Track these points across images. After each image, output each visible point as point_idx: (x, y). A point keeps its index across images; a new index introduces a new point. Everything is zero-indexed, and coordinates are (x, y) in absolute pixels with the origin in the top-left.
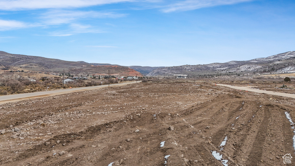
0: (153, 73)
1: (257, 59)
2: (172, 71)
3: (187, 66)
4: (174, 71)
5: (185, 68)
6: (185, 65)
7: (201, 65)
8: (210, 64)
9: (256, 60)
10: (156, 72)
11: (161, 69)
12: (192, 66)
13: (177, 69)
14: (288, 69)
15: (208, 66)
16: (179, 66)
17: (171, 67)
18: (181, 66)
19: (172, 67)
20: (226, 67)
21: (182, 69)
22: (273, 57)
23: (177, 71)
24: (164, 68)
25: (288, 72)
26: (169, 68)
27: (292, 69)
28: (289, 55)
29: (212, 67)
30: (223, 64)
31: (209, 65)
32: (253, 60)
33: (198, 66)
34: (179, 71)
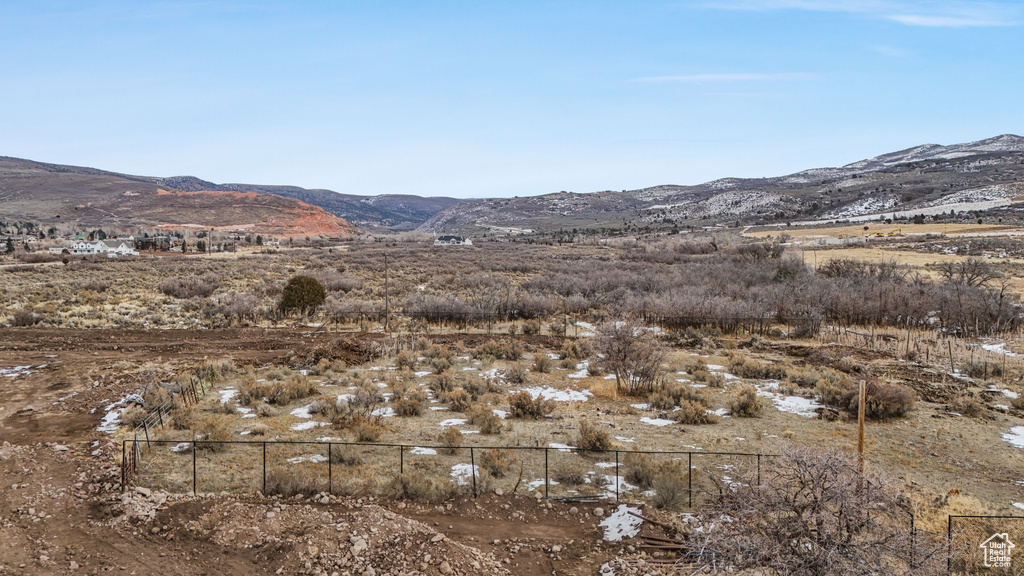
0: (438, 220)
1: (809, 172)
2: (502, 214)
3: (563, 195)
4: (508, 215)
5: (554, 205)
6: (556, 194)
7: (615, 193)
8: (645, 190)
9: (805, 175)
10: (449, 218)
11: (471, 207)
12: (580, 195)
13: (522, 208)
14: (862, 209)
15: (639, 197)
16: (533, 197)
17: (503, 200)
18: (541, 198)
19: (509, 200)
20: (686, 199)
21: (542, 207)
22: (864, 164)
23: (518, 215)
24: (480, 202)
25: (851, 219)
26: (496, 204)
27: (874, 208)
28: (916, 157)
29: (651, 199)
30: (690, 188)
31: (641, 191)
32: (798, 175)
33: (599, 195)
34: (526, 215)
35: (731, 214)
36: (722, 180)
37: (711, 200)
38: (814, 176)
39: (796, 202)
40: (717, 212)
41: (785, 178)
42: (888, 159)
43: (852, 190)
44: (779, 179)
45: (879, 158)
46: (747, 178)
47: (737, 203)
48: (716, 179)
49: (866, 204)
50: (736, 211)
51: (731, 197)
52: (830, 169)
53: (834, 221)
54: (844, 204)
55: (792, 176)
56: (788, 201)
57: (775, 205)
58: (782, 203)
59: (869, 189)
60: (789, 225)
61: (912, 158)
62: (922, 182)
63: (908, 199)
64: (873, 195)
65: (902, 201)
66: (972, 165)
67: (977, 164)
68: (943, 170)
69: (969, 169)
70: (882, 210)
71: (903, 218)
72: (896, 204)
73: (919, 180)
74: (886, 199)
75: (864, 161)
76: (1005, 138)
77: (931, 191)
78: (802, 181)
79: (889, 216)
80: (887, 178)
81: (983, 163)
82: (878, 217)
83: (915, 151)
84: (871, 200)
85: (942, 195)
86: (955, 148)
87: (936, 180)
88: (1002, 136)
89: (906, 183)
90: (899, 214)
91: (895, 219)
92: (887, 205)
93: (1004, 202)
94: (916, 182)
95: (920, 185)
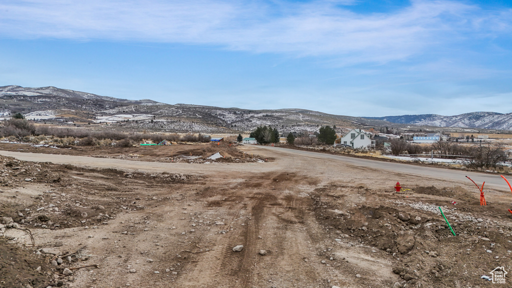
61: (8, 91)
62: (18, 105)
66: (39, 100)
67: (41, 100)
68: (26, 100)
69: (38, 101)
72: (9, 114)
74: (4, 111)
76: (51, 88)
77: (24, 110)
81: (44, 100)
83: (9, 88)
85: (29, 112)
86: (29, 89)
87: (24, 105)
89: (11, 105)
92: (5, 114)
94: (15, 105)
95: (18, 107)
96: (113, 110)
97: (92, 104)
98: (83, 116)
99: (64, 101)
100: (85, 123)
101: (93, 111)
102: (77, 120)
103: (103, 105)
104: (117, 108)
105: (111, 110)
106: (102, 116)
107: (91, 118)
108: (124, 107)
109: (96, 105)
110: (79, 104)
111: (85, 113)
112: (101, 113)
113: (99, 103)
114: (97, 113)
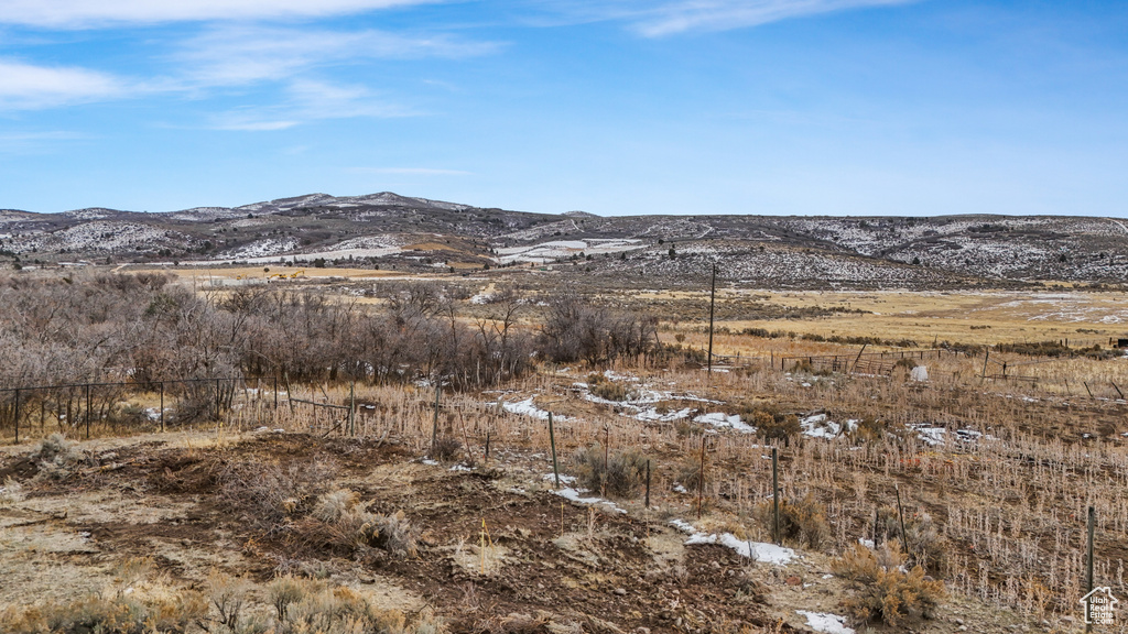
35: (101, 249)
36: (90, 209)
37: (71, 230)
38: (205, 215)
39: (185, 240)
40: (80, 245)
41: (172, 214)
42: (283, 204)
43: (249, 230)
44: (164, 215)
45: (274, 202)
46: (123, 210)
47: (108, 236)
48: (81, 208)
49: (264, 246)
50: (108, 245)
51: (100, 229)
52: (223, 209)
53: (230, 262)
54: (241, 244)
55: (180, 213)
56: (174, 237)
57: (159, 241)
58: (169, 240)
59: (266, 230)
60: (176, 264)
62: (319, 227)
63: (307, 243)
64: (271, 237)
65: (301, 244)
66: (362, 215)
67: (367, 214)
68: (337, 217)
69: (360, 218)
70: (281, 252)
71: (304, 262)
72: (295, 247)
73: (315, 224)
74: (284, 241)
75: (260, 204)
77: (328, 236)
78: (191, 218)
79: (289, 258)
80: (284, 221)
81: (372, 214)
82: (278, 259)
84: (269, 241)
85: (340, 241)
86: (344, 199)
87: (330, 226)
88: (383, 193)
89: (303, 227)
90: (299, 257)
91: (296, 262)
92: (286, 248)
93: (396, 250)
94: (313, 227)
95: (317, 230)
96: (529, 233)
97: (476, 220)
98: (464, 248)
99: (415, 215)
100: (475, 266)
101: (482, 237)
102: (454, 257)
103: (501, 222)
104: (535, 228)
105: (522, 232)
106: (506, 247)
107: (484, 251)
108: (551, 225)
109: (485, 221)
110: (449, 221)
111: (466, 241)
112: (502, 240)
113: (492, 217)
114: (494, 241)
